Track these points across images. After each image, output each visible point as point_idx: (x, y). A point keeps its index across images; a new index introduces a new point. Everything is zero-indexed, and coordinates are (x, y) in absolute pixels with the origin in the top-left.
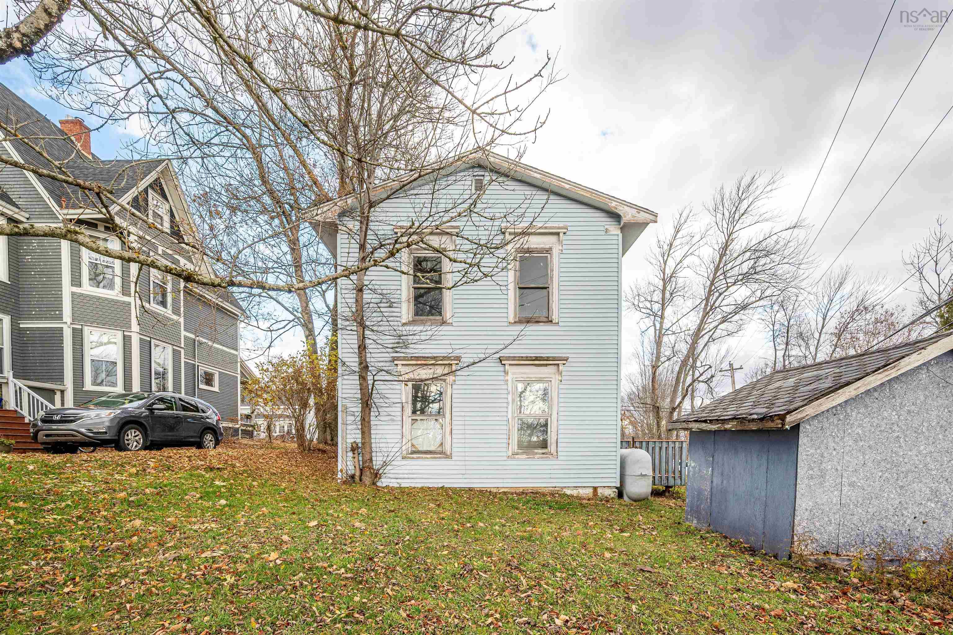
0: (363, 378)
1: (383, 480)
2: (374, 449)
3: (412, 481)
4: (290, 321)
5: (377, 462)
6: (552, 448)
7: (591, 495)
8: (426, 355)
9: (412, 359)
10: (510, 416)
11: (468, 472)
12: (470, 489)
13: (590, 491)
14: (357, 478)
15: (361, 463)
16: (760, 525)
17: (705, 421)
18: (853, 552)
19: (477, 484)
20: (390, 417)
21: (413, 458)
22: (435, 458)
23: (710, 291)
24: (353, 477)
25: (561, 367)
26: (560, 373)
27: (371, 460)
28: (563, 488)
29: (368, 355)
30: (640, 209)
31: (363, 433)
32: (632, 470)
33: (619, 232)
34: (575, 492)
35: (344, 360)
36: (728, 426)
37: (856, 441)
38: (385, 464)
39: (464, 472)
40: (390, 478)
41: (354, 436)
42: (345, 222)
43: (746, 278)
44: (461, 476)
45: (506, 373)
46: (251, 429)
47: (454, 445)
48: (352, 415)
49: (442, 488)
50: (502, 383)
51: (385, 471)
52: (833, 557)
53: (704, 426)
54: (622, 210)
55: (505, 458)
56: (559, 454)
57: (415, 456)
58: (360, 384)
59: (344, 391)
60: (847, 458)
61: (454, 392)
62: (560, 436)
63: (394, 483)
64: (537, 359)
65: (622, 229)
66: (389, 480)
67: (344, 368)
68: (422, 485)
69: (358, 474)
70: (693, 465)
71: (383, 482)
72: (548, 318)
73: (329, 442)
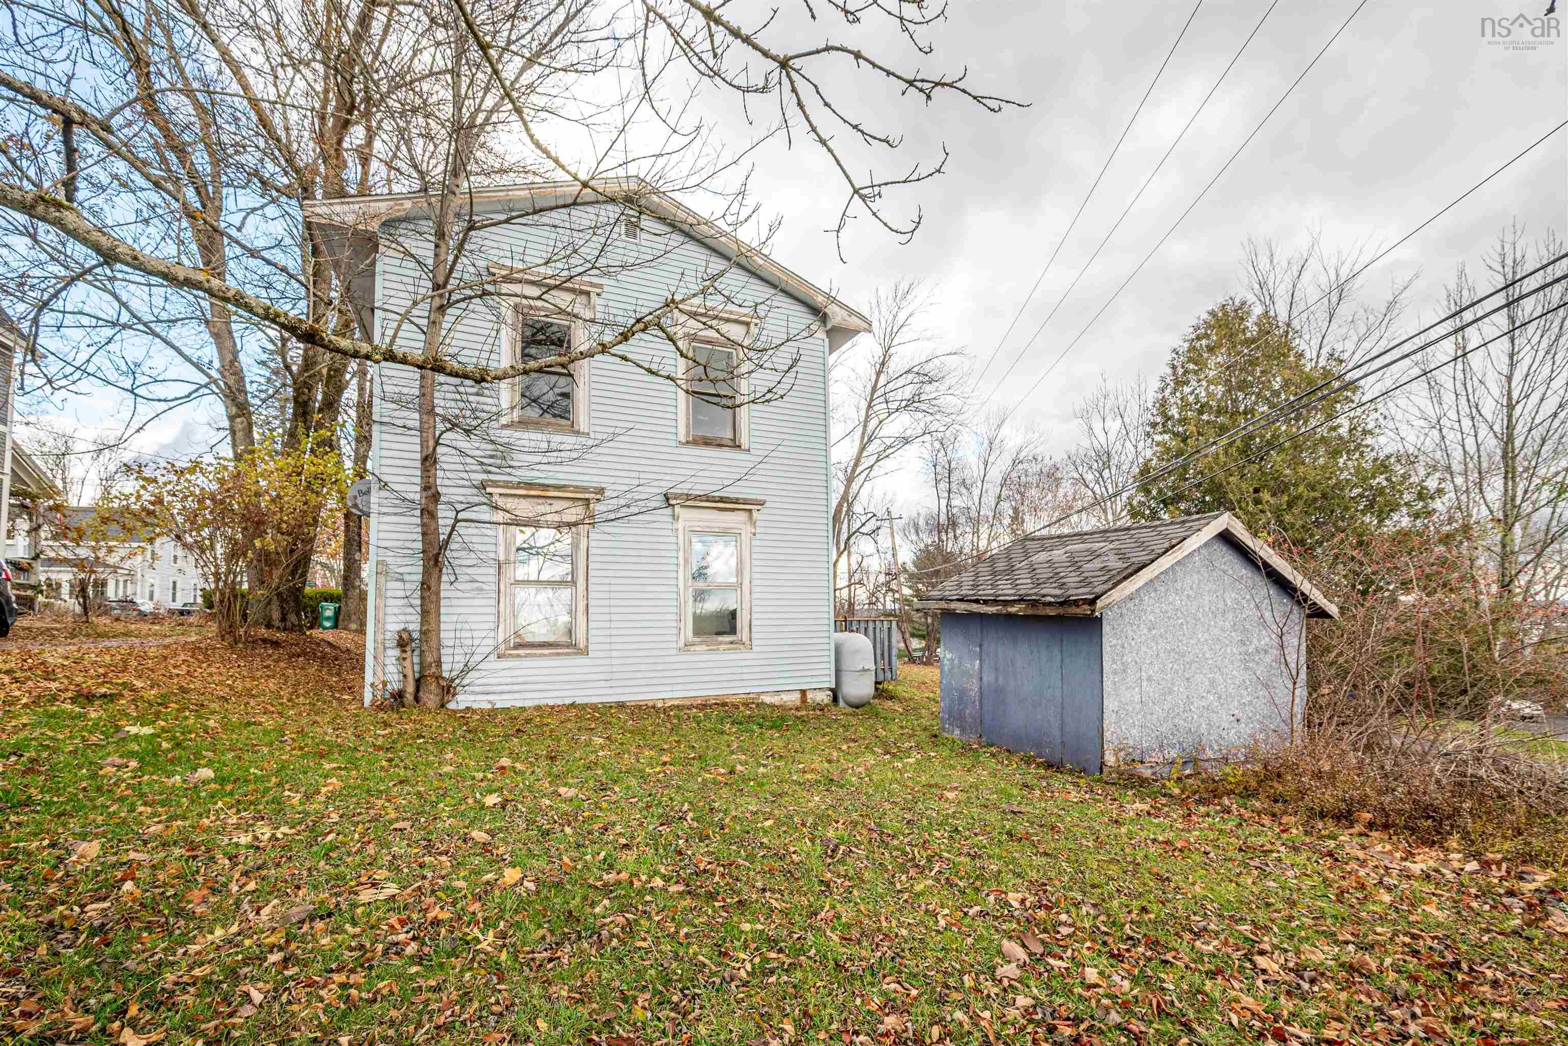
0: (428, 515)
1: (459, 698)
2: (445, 642)
3: (517, 696)
4: (201, 386)
5: (450, 666)
6: (743, 633)
7: (798, 703)
8: (546, 482)
9: (519, 486)
10: (681, 586)
11: (615, 676)
12: (621, 706)
13: (798, 696)
14: (409, 697)
15: (417, 668)
16: (1056, 733)
17: (977, 601)
18: (1156, 757)
19: (631, 696)
20: (475, 585)
21: (518, 656)
22: (558, 654)
23: (867, 416)
24: (399, 696)
25: (755, 515)
26: (753, 523)
27: (439, 663)
28: (759, 694)
29: (440, 473)
30: (852, 312)
31: (425, 613)
32: (850, 663)
33: (824, 336)
34: (775, 700)
35: (385, 478)
36: (1013, 610)
37: (1150, 629)
38: (466, 669)
39: (608, 677)
40: (474, 693)
41: (402, 618)
42: (401, 239)
43: (911, 404)
44: (603, 684)
45: (675, 517)
46: (29, 593)
47: (591, 632)
48: (397, 580)
49: (573, 705)
50: (669, 533)
51: (465, 682)
52: (1139, 766)
53: (975, 607)
54: (832, 309)
55: (674, 652)
56: (755, 642)
57: (521, 652)
58: (423, 525)
59: (382, 535)
60: (1144, 649)
61: (592, 544)
62: (754, 616)
63: (482, 703)
64: (722, 500)
65: (828, 332)
66: (472, 698)
67: (384, 494)
68: (536, 703)
69: (411, 689)
70: (949, 656)
71: (460, 702)
72: (734, 440)
73: (277, 623)
